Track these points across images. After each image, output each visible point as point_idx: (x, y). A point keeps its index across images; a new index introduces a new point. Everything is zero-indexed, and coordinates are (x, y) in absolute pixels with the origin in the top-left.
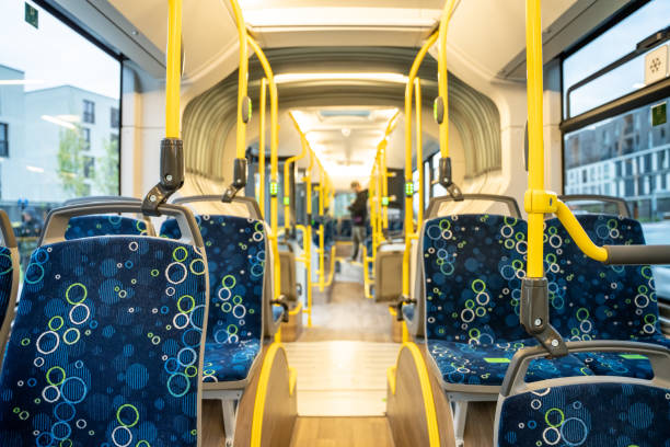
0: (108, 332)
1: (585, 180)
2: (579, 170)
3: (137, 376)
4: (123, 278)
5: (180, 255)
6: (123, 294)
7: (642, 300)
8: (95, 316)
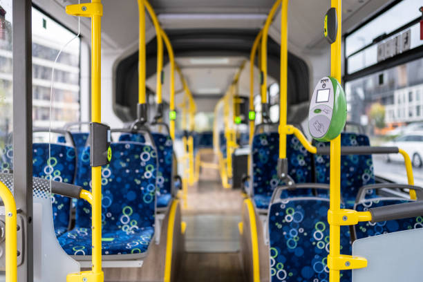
0: (119, 180)
1: (410, 100)
2: (405, 92)
3: (131, 196)
4: (124, 159)
5: (147, 149)
6: (124, 165)
7: (366, 177)
8: (113, 174)
